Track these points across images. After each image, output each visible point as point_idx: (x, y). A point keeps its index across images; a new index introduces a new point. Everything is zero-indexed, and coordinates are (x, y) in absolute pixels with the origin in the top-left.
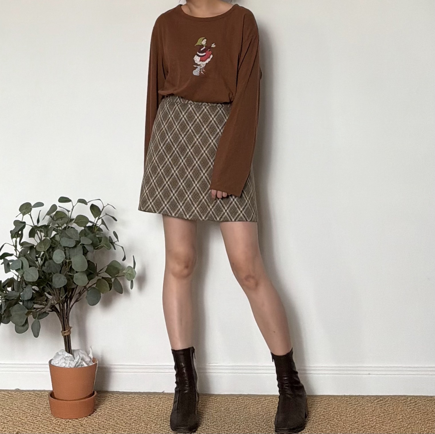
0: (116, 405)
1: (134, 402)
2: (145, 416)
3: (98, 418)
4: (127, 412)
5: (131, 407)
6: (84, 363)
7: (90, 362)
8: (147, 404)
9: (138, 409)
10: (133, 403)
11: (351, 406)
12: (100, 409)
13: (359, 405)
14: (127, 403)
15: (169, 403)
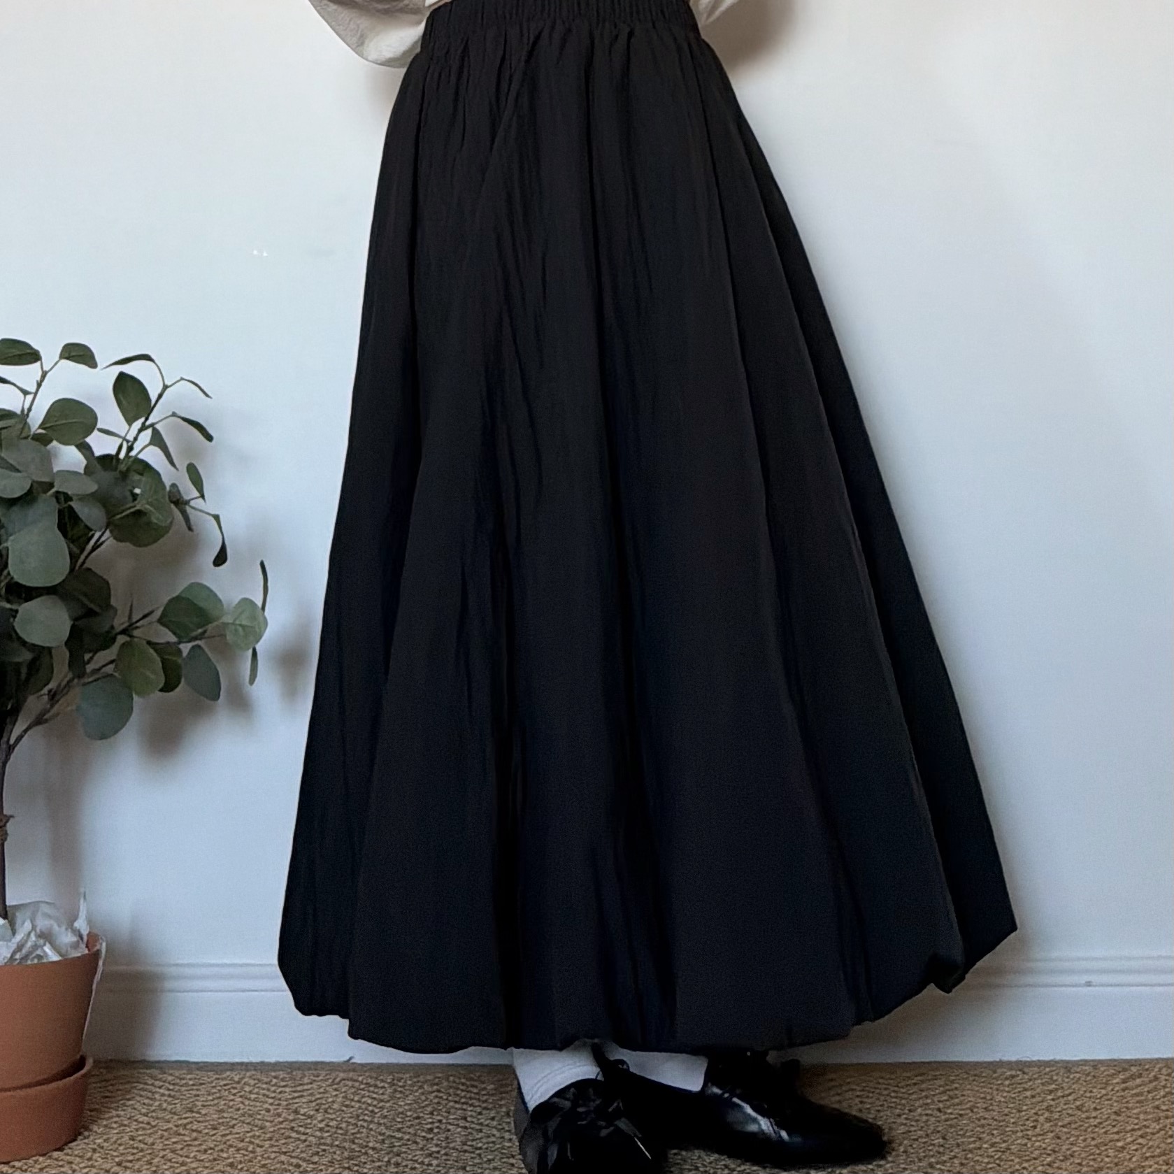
0: (170, 1107)
1: (240, 1099)
2: (272, 1146)
3: (90, 1159)
4: (207, 1133)
5: (225, 1115)
6: (47, 949)
7: (75, 946)
8: (285, 1103)
9: (248, 1124)
10: (232, 1100)
11: (1033, 1097)
12: (106, 1126)
13: (1060, 1093)
14: (212, 1100)
15: (369, 1101)
